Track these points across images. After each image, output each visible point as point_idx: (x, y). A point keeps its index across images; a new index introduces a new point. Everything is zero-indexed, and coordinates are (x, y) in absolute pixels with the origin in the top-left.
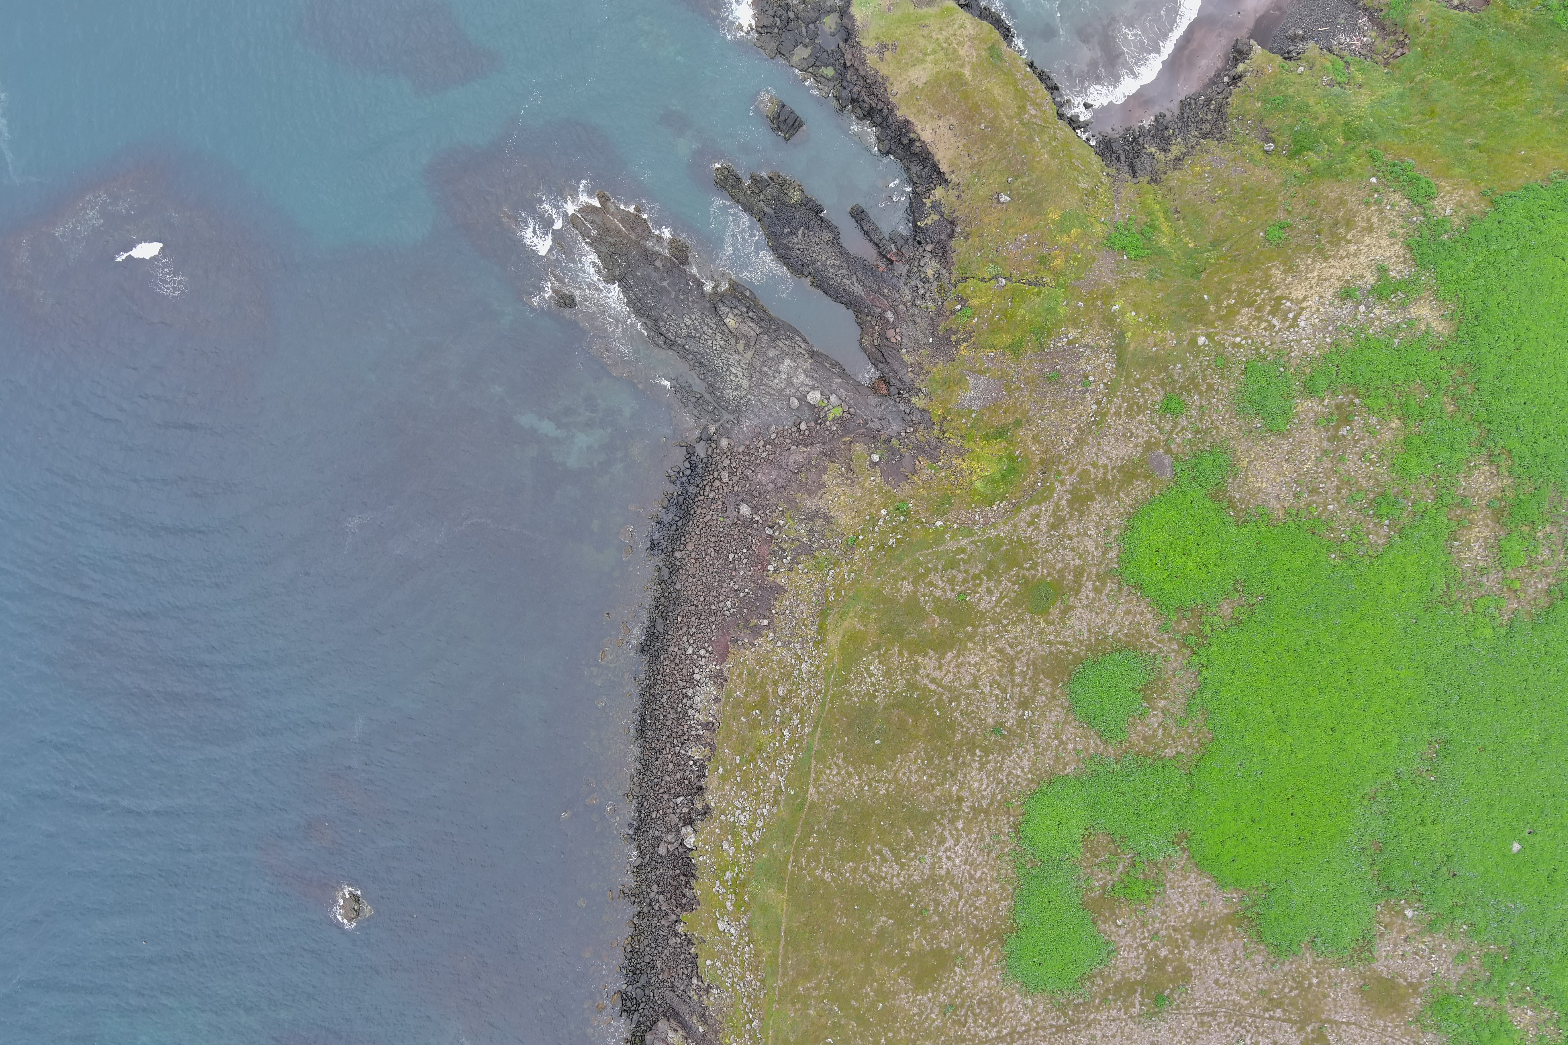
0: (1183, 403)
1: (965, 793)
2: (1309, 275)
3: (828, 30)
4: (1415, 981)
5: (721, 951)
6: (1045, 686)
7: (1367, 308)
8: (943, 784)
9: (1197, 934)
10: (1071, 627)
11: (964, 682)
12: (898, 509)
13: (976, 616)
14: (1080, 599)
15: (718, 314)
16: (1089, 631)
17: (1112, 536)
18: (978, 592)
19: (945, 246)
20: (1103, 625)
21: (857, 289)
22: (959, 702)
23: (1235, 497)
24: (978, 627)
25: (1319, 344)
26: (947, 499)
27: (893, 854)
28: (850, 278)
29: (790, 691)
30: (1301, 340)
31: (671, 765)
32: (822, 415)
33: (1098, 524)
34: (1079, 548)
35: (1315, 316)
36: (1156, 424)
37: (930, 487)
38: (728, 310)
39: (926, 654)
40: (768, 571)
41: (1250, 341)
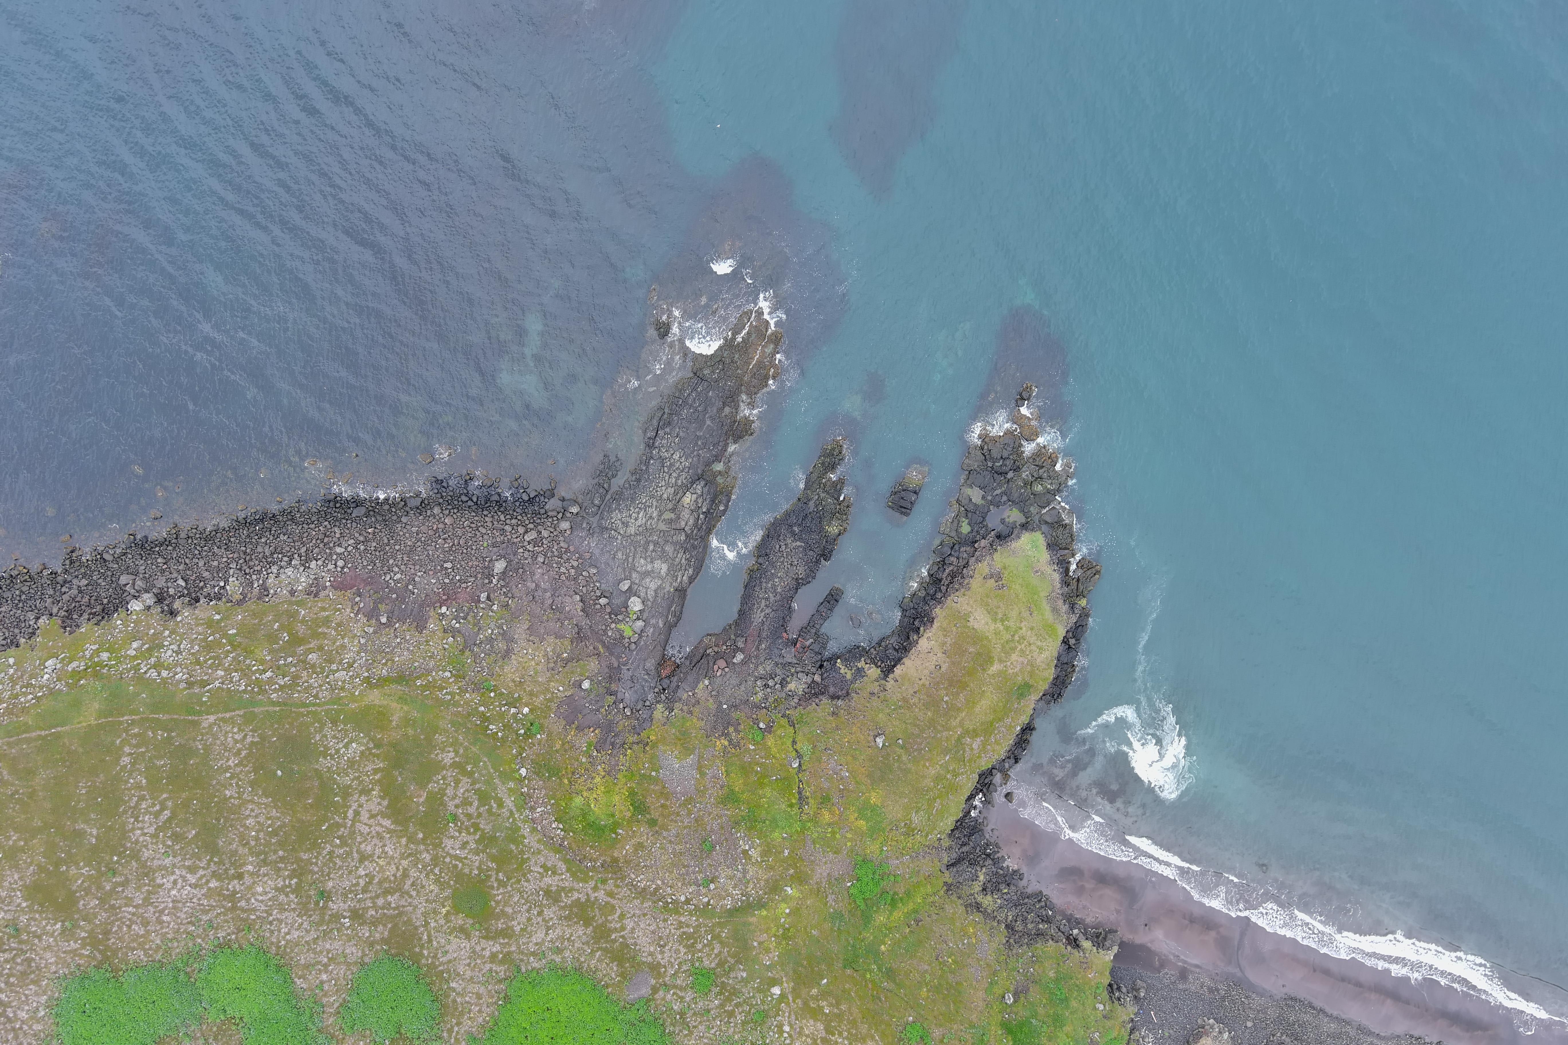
0: (707, 991)
1: (248, 880)
3: (1005, 515)
5: (25, 671)
6: (381, 933)
8: (251, 854)
10: (449, 943)
11: (363, 846)
12: (532, 724)
13: (435, 839)
14: (479, 942)
15: (693, 483)
16: (449, 961)
17: (553, 957)
18: (460, 833)
19: (823, 693)
20: (458, 974)
21: (758, 616)
22: (341, 846)
24: (425, 844)
26: (554, 772)
27: (165, 823)
28: (767, 606)
29: (313, 666)
31: (215, 563)
32: (620, 617)
33: (562, 938)
34: (532, 926)
36: (680, 968)
37: (566, 751)
38: (699, 492)
39: (383, 798)
40: (441, 608)
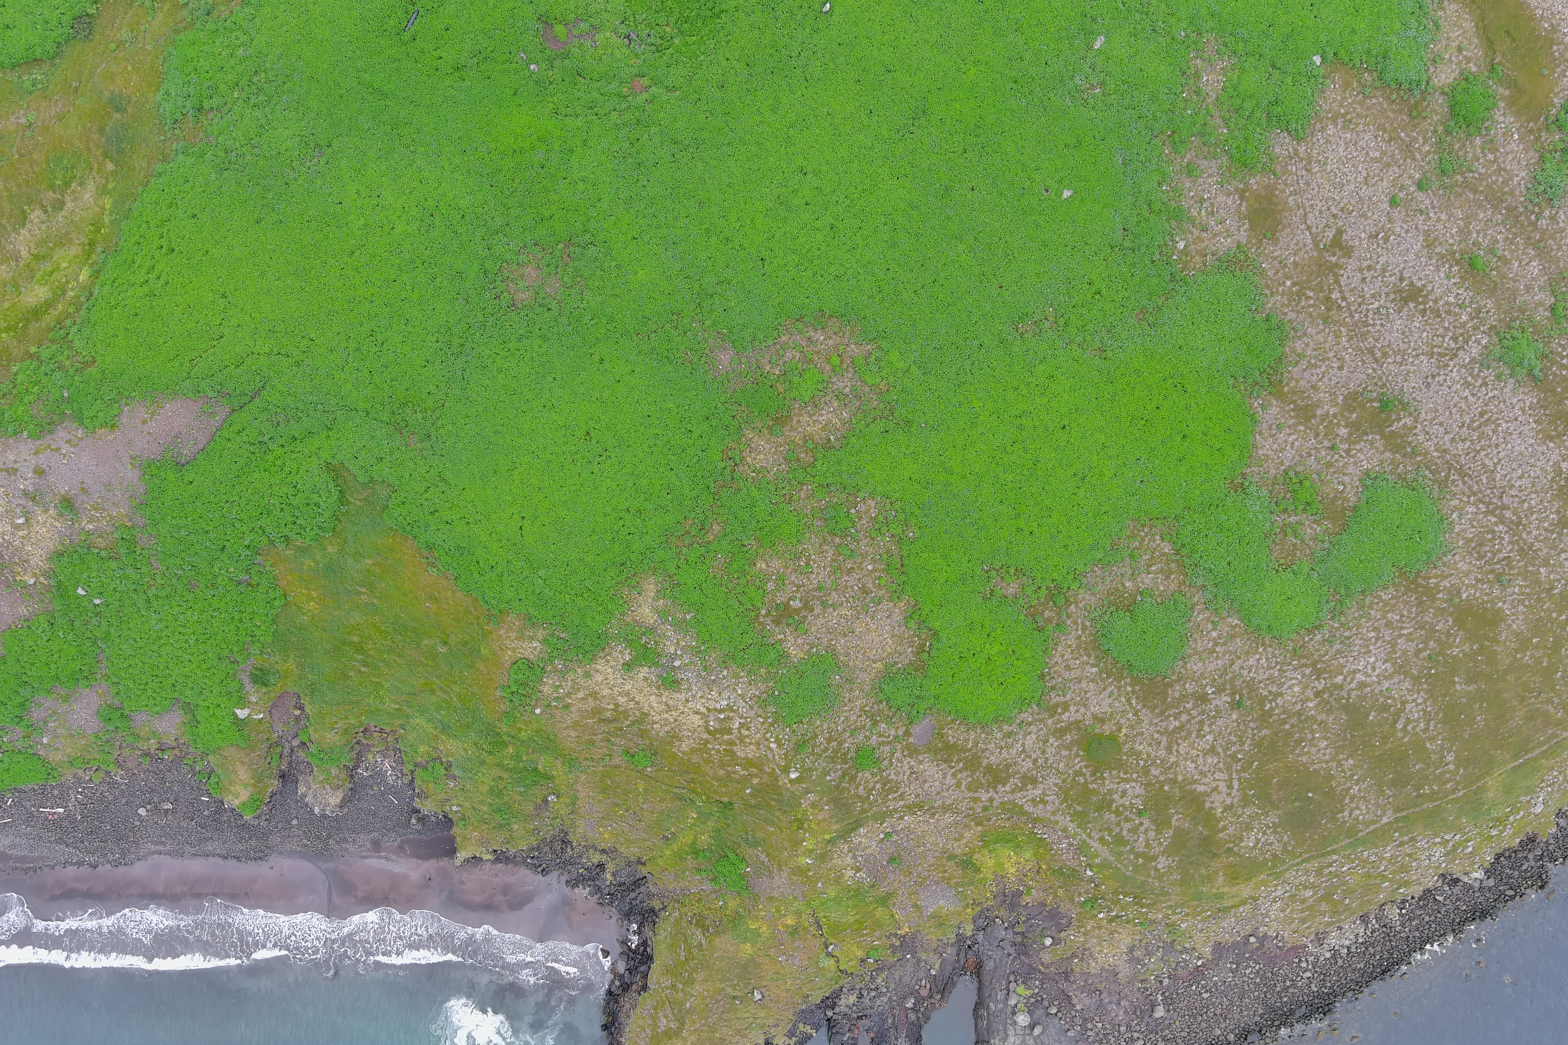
0: (859, 752)
1: (1310, 693)
2: (672, 720)
4: (1236, 197)
6: (1175, 692)
7: (674, 660)
8: (1313, 718)
9: (1310, 413)
10: (1110, 705)
11: (1215, 761)
12: (1092, 907)
13: (1152, 790)
14: (1083, 716)
16: (1105, 689)
17: (1011, 728)
18: (1131, 803)
20: (1093, 681)
22: (1236, 753)
23: (912, 652)
24: (1159, 782)
25: (734, 677)
26: (1058, 873)
27: (1399, 717)
29: (1306, 888)
30: (739, 695)
32: (1033, 1000)
33: (1009, 747)
34: (1039, 748)
35: (710, 697)
36: (891, 760)
37: (1051, 889)
39: (1211, 808)
40: (1203, 963)
41: (768, 735)
